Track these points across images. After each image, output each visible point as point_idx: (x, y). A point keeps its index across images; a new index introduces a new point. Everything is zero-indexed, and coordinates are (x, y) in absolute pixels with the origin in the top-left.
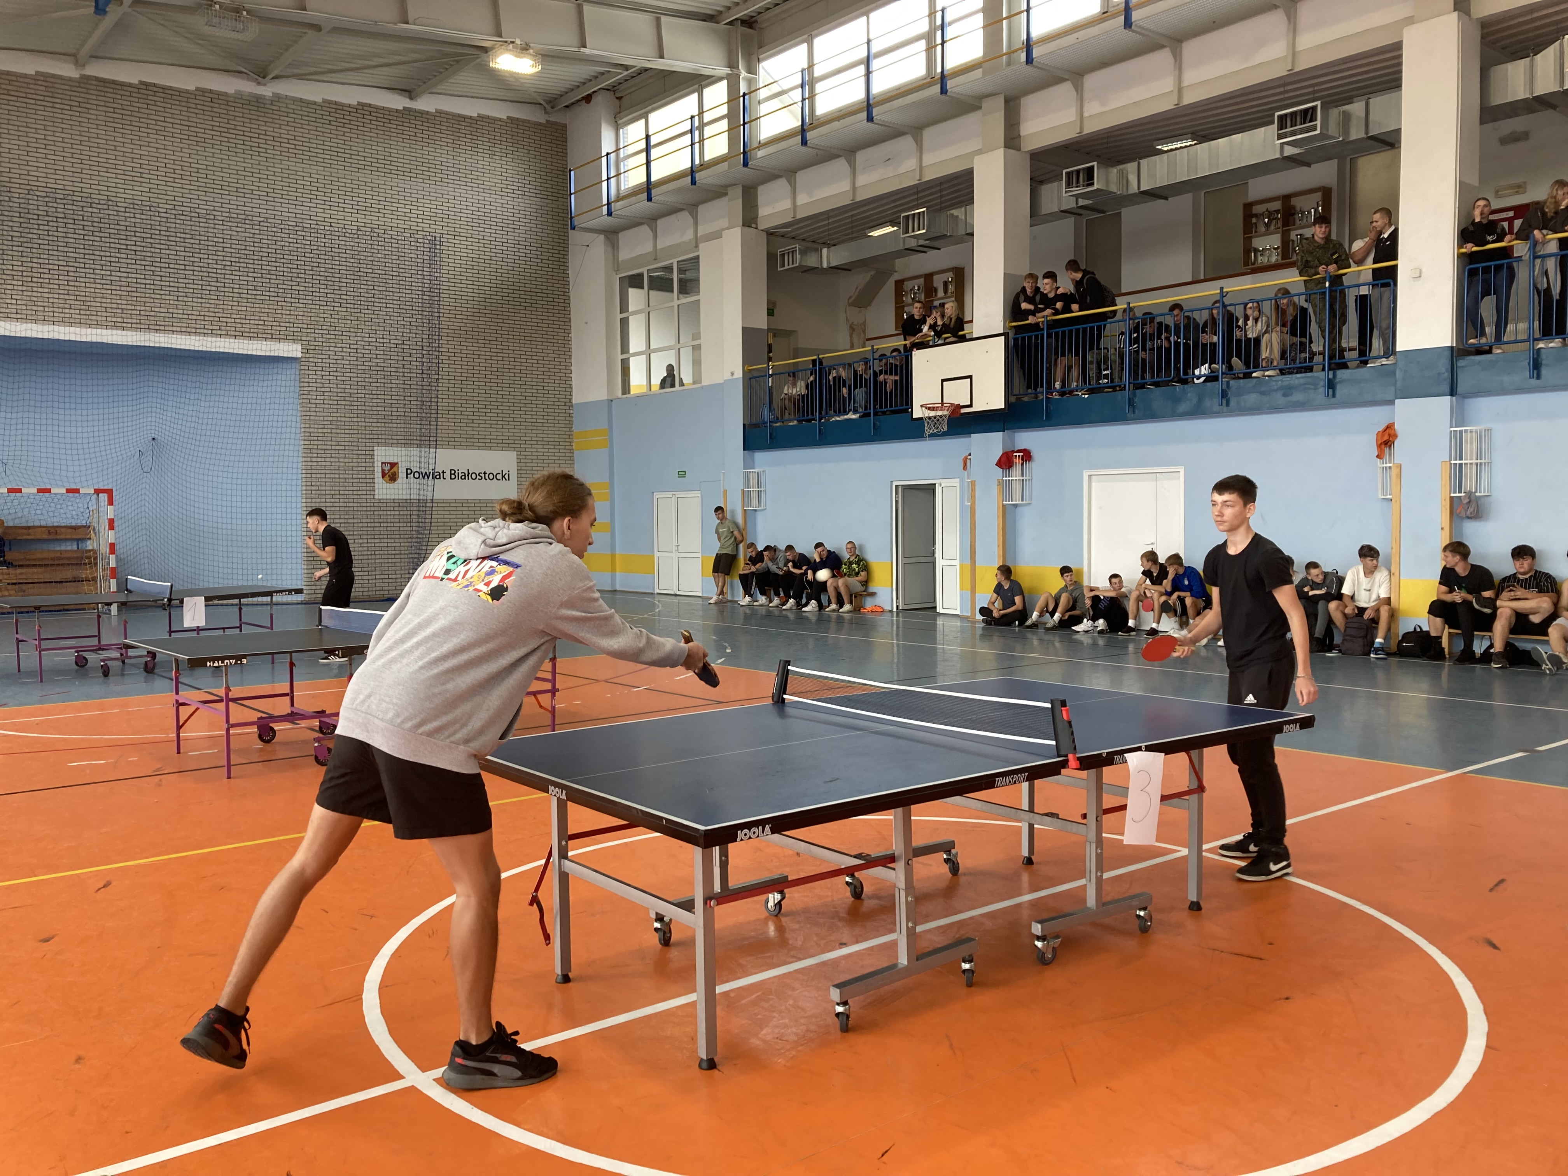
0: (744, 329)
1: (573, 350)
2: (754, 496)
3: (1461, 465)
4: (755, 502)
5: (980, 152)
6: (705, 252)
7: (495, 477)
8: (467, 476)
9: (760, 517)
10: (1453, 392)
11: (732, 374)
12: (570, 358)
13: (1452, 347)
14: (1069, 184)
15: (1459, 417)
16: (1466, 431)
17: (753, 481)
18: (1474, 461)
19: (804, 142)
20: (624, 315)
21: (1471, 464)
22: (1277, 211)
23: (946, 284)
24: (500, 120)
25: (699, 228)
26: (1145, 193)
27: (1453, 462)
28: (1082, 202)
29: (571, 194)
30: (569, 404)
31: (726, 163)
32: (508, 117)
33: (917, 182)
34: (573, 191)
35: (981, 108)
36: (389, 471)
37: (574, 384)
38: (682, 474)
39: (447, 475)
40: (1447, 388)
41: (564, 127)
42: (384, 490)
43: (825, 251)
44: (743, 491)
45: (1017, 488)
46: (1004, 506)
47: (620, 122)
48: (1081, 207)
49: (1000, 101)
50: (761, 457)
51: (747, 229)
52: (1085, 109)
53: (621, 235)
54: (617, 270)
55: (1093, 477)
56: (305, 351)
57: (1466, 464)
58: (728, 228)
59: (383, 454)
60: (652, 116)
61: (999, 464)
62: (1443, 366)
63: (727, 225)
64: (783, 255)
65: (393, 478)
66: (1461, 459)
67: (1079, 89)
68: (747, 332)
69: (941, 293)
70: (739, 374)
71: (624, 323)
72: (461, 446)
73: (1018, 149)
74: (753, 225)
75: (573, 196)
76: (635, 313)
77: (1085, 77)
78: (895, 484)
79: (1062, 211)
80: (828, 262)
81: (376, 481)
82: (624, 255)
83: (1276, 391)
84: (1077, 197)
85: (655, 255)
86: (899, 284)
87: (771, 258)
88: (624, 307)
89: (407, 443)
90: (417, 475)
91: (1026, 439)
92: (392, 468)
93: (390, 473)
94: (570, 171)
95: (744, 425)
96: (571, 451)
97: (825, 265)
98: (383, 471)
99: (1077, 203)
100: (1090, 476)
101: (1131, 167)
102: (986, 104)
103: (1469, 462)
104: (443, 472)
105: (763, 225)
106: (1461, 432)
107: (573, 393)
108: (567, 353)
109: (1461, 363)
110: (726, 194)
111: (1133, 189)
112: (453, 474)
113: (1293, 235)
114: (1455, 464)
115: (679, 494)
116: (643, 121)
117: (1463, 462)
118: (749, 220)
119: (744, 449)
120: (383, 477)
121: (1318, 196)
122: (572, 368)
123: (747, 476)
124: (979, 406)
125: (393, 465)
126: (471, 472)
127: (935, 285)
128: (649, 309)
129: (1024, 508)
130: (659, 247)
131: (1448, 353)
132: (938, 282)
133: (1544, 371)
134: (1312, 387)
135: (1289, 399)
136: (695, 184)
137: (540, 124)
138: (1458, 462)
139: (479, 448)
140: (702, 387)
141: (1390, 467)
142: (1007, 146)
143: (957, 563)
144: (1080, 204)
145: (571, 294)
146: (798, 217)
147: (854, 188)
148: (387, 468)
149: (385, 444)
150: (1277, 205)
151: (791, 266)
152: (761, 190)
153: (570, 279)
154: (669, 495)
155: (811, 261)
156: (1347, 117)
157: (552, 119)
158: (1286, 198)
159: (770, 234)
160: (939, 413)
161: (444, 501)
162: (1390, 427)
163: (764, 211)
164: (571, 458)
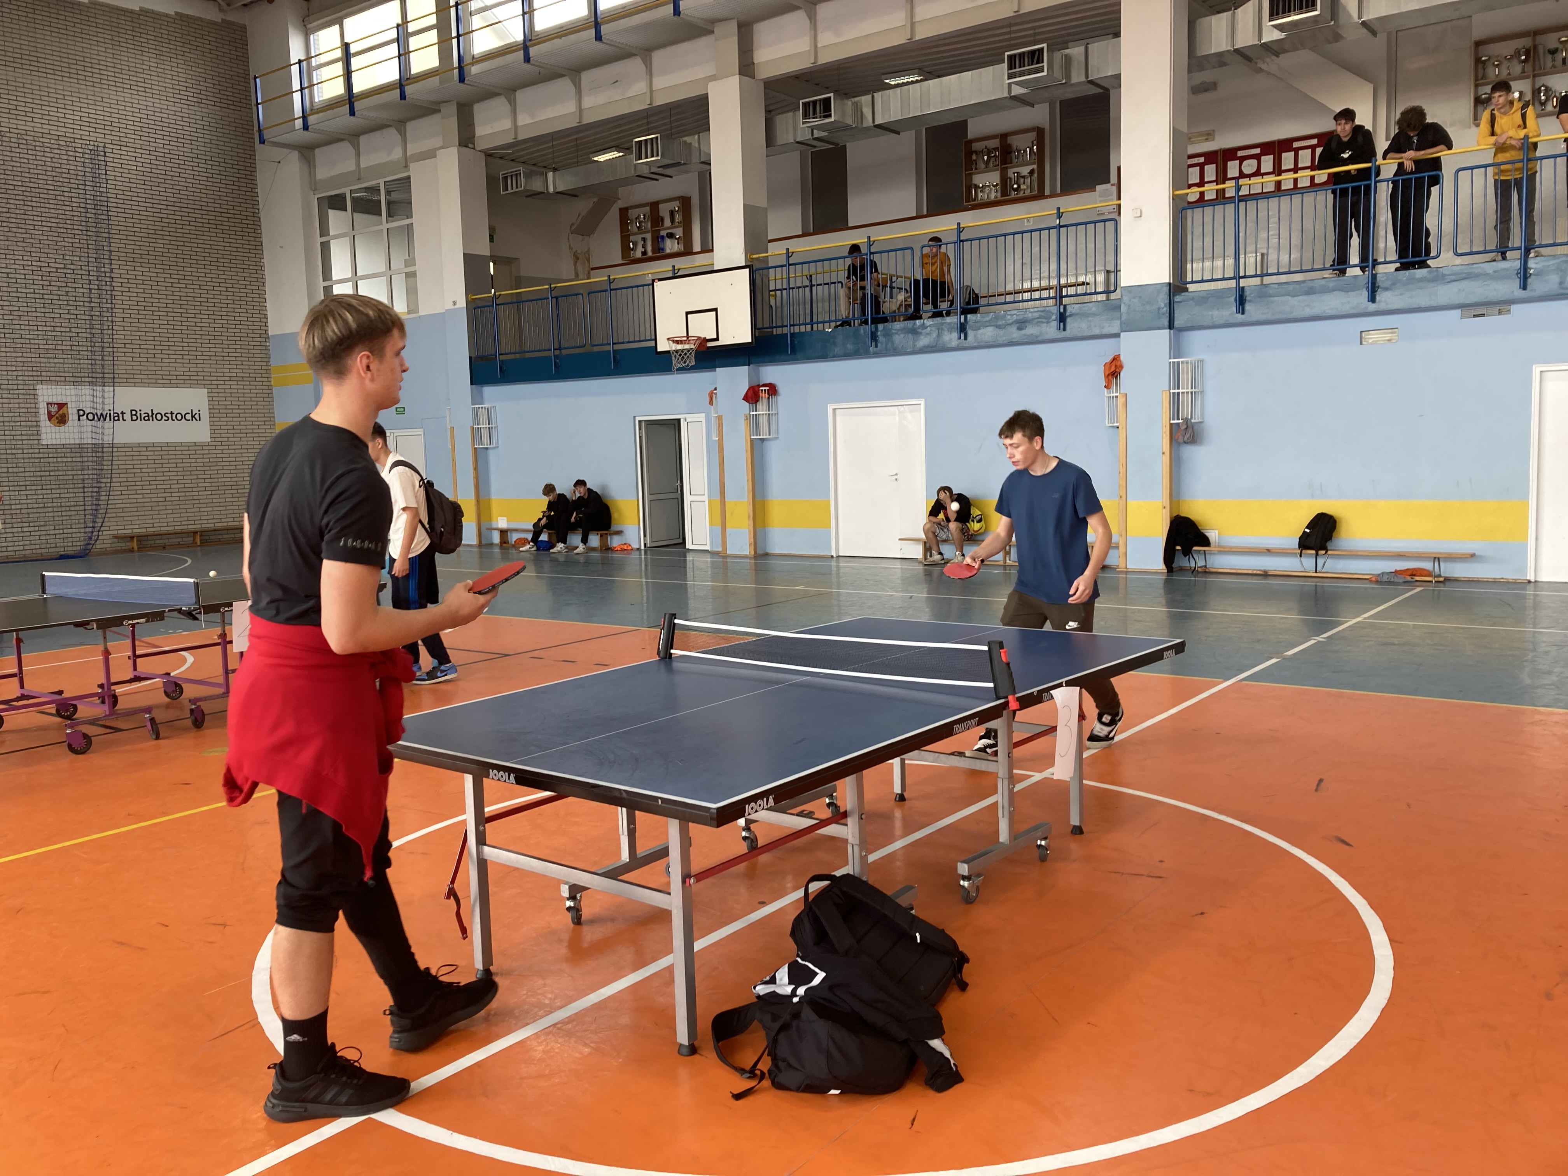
0: (466, 256)
1: (267, 277)
2: (485, 434)
3: (1178, 393)
4: (486, 439)
5: (713, 78)
6: (417, 173)
7: (184, 417)
8: (151, 416)
9: (492, 454)
10: (1171, 326)
11: (455, 303)
12: (264, 286)
13: (1170, 284)
14: (806, 115)
15: (1176, 349)
16: (1183, 362)
17: (483, 417)
18: (1189, 390)
19: (527, 59)
20: (324, 239)
21: (1187, 393)
22: (995, 149)
23: (672, 213)
24: (167, 15)
25: (408, 146)
26: (879, 126)
27: (1172, 391)
28: (817, 134)
29: (258, 104)
30: (264, 335)
31: (438, 77)
32: (176, 13)
33: (647, 107)
34: (260, 101)
35: (713, 32)
36: (57, 412)
37: (270, 314)
39: (127, 416)
40: (1166, 323)
41: (244, 27)
42: (51, 434)
43: (550, 175)
44: (472, 428)
45: (763, 421)
46: (752, 441)
47: (309, 26)
48: (817, 139)
49: (733, 26)
50: (489, 391)
51: (464, 149)
52: (819, 39)
53: (317, 151)
54: (315, 190)
55: (838, 411)
57: (1183, 393)
58: (441, 148)
59: (48, 394)
60: (347, 22)
61: (746, 398)
62: (1162, 301)
63: (441, 144)
64: (505, 179)
65: (62, 420)
66: (1178, 388)
67: (812, 17)
68: (469, 259)
69: (667, 222)
70: (462, 303)
71: (325, 248)
72: (142, 384)
73: (753, 77)
74: (470, 146)
75: (260, 107)
76: (336, 237)
77: (818, 7)
78: (638, 419)
79: (798, 142)
80: (555, 187)
81: (42, 424)
82: (322, 173)
83: (1011, 324)
84: (812, 129)
85: (359, 175)
86: (624, 211)
87: (492, 182)
88: (324, 230)
89: (76, 381)
90: (90, 416)
91: (771, 373)
92: (60, 409)
93: (58, 414)
94: (256, 78)
95: (470, 358)
96: (270, 387)
97: (551, 190)
98: (49, 413)
99: (812, 135)
100: (834, 410)
101: (865, 99)
102: (718, 29)
103: (1185, 390)
104: (123, 413)
105: (481, 145)
106: (1178, 363)
107: (269, 324)
108: (261, 281)
109: (1177, 298)
110: (439, 111)
111: (868, 122)
112: (135, 415)
113: (1011, 173)
114: (1174, 393)
115: (398, 433)
116: (337, 26)
117: (1181, 391)
118: (466, 139)
119: (472, 384)
120: (50, 419)
121: (1034, 135)
122: (266, 296)
123: (475, 412)
124: (726, 339)
125: (61, 406)
126: (155, 412)
127: (661, 214)
128: (354, 233)
129: (772, 443)
130: (362, 166)
131: (1166, 289)
132: (664, 210)
133: (1248, 307)
134: (1044, 320)
135: (1023, 332)
136: (405, 99)
137: (215, 23)
138: (1176, 391)
139: (164, 385)
140: (419, 317)
141: (1117, 397)
142: (741, 73)
143: (705, 498)
144: (816, 136)
145: (262, 216)
146: (520, 138)
147: (581, 111)
148: (53, 409)
149: (49, 382)
150: (995, 143)
151: (515, 190)
152: (477, 107)
153: (259, 199)
155: (537, 185)
156: (1068, 59)
157: (229, 18)
158: (1003, 137)
159: (489, 155)
160: (687, 346)
161: (125, 445)
162: (1116, 358)
163: (481, 131)
164: (270, 395)
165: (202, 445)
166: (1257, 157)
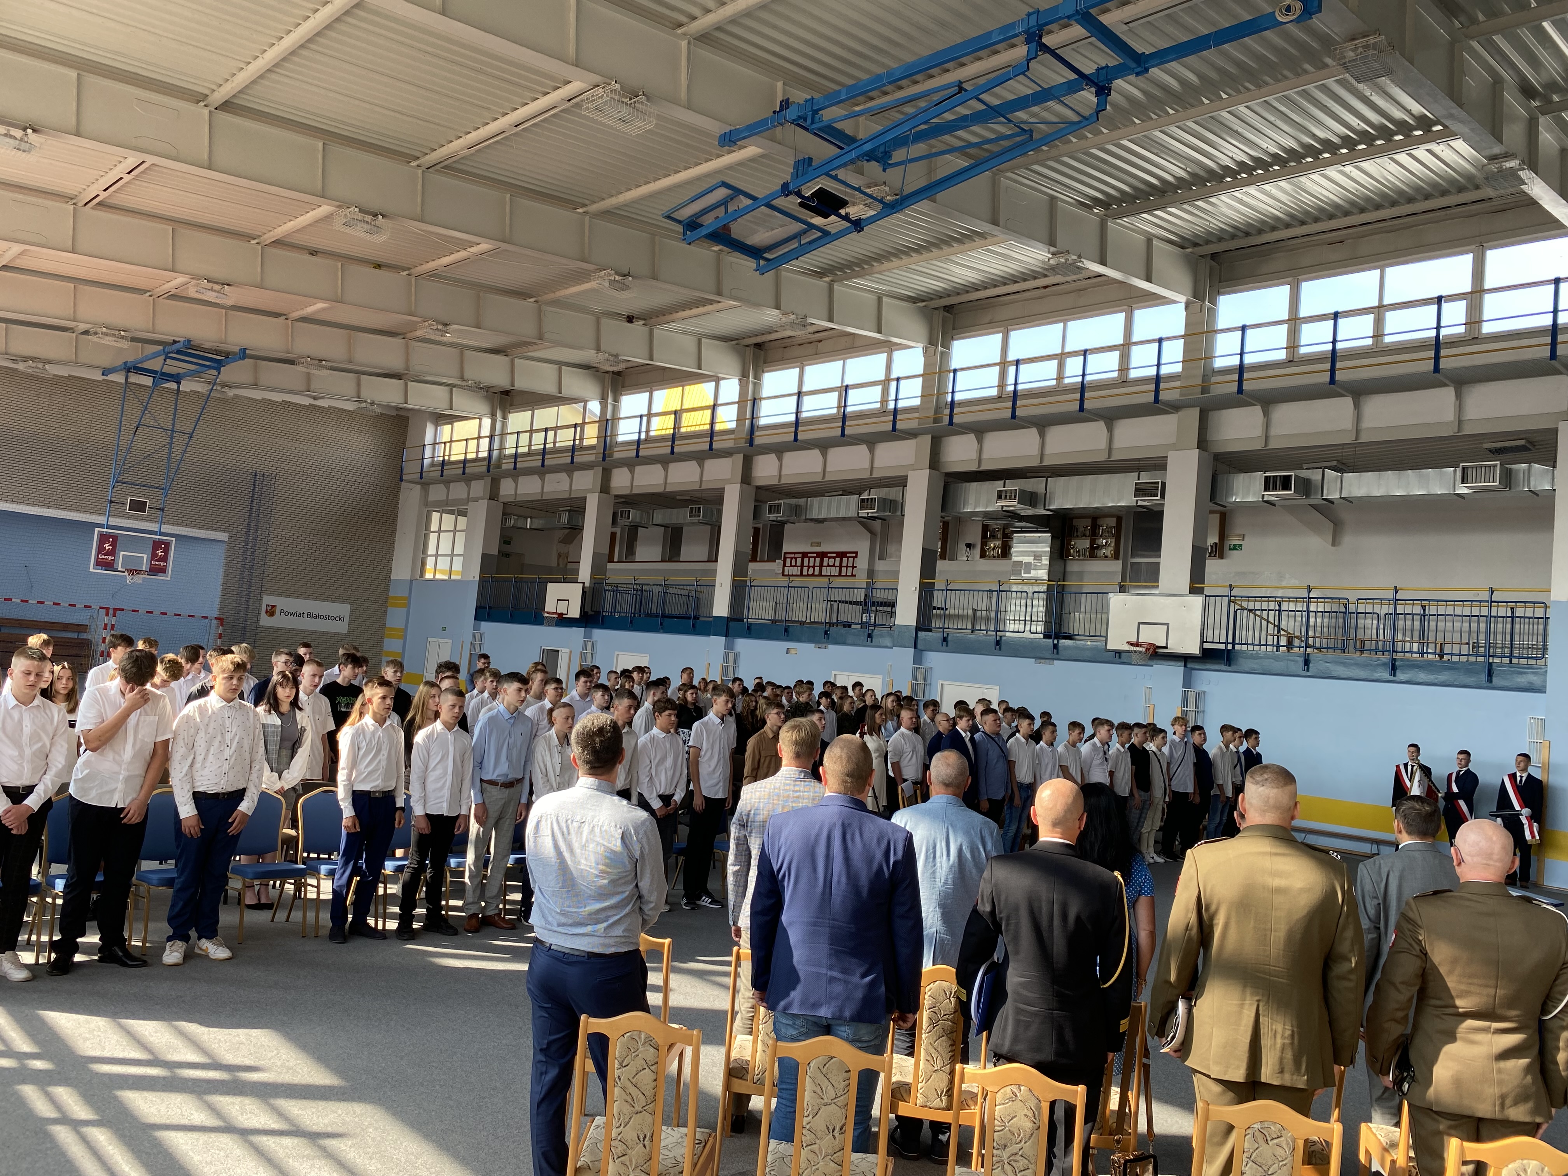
0: (483, 554)
1: (396, 548)
5: (589, 490)
6: (471, 508)
7: (335, 619)
8: (317, 616)
10: (726, 635)
11: (475, 577)
12: (394, 553)
13: (728, 616)
15: (728, 645)
16: (730, 651)
17: (478, 636)
20: (427, 532)
25: (470, 493)
27: (725, 657)
30: (389, 578)
31: (486, 462)
34: (405, 461)
35: (592, 469)
36: (270, 610)
37: (393, 567)
38: (444, 629)
39: (305, 615)
40: (723, 633)
41: (407, 418)
42: (265, 619)
43: (528, 520)
44: (471, 642)
47: (439, 423)
49: (601, 466)
50: (483, 624)
52: (635, 481)
53: (432, 487)
54: (427, 507)
56: (230, 537)
57: (730, 666)
58: (482, 497)
59: (268, 600)
61: (581, 643)
62: (724, 623)
63: (482, 495)
65: (272, 614)
67: (632, 471)
68: (484, 556)
70: (477, 578)
71: (427, 537)
72: (316, 599)
74: (495, 499)
76: (433, 532)
77: (634, 466)
78: (539, 648)
80: (529, 526)
81: (262, 615)
82: (432, 498)
85: (447, 503)
87: (503, 518)
88: (429, 527)
89: (284, 595)
90: (286, 614)
91: (590, 633)
94: (405, 449)
95: (476, 605)
96: (386, 607)
98: (267, 610)
102: (597, 466)
104: (303, 613)
105: (501, 500)
106: (728, 651)
107: (392, 573)
108: (392, 550)
109: (730, 623)
110: (482, 479)
112: (309, 614)
115: (441, 640)
116: (449, 427)
118: (493, 496)
119: (475, 619)
120: (266, 613)
122: (394, 558)
125: (273, 607)
126: (320, 614)
128: (440, 532)
130: (449, 498)
131: (726, 619)
137: (392, 416)
139: (328, 601)
142: (601, 490)
145: (399, 515)
146: (518, 499)
147: (544, 492)
148: (270, 608)
149: (270, 594)
151: (509, 526)
152: (501, 481)
153: (399, 507)
154: (436, 640)
155: (520, 524)
157: (400, 413)
159: (502, 506)
163: (502, 492)
164: (386, 612)
165: (342, 634)
166: (834, 558)
